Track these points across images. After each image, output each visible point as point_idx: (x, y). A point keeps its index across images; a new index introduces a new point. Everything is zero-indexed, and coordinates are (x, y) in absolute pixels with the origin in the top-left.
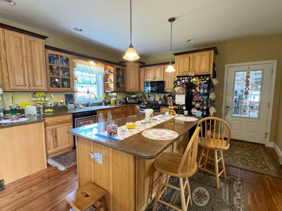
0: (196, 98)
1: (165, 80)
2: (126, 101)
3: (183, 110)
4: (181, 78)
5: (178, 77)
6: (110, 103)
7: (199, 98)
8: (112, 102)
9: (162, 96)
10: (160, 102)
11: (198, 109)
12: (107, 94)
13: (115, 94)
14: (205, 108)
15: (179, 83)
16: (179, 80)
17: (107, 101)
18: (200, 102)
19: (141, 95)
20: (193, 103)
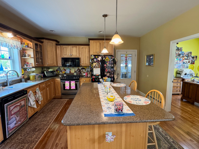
0: (107, 70)
1: (80, 57)
2: (44, 75)
3: (99, 79)
4: (97, 57)
5: (94, 56)
6: (28, 79)
7: (109, 70)
8: (31, 78)
9: (76, 69)
10: (75, 74)
11: (109, 77)
12: (25, 70)
13: (34, 69)
14: (112, 76)
15: (95, 60)
16: (96, 58)
17: (26, 77)
18: (109, 72)
19: (56, 69)
20: (106, 73)
